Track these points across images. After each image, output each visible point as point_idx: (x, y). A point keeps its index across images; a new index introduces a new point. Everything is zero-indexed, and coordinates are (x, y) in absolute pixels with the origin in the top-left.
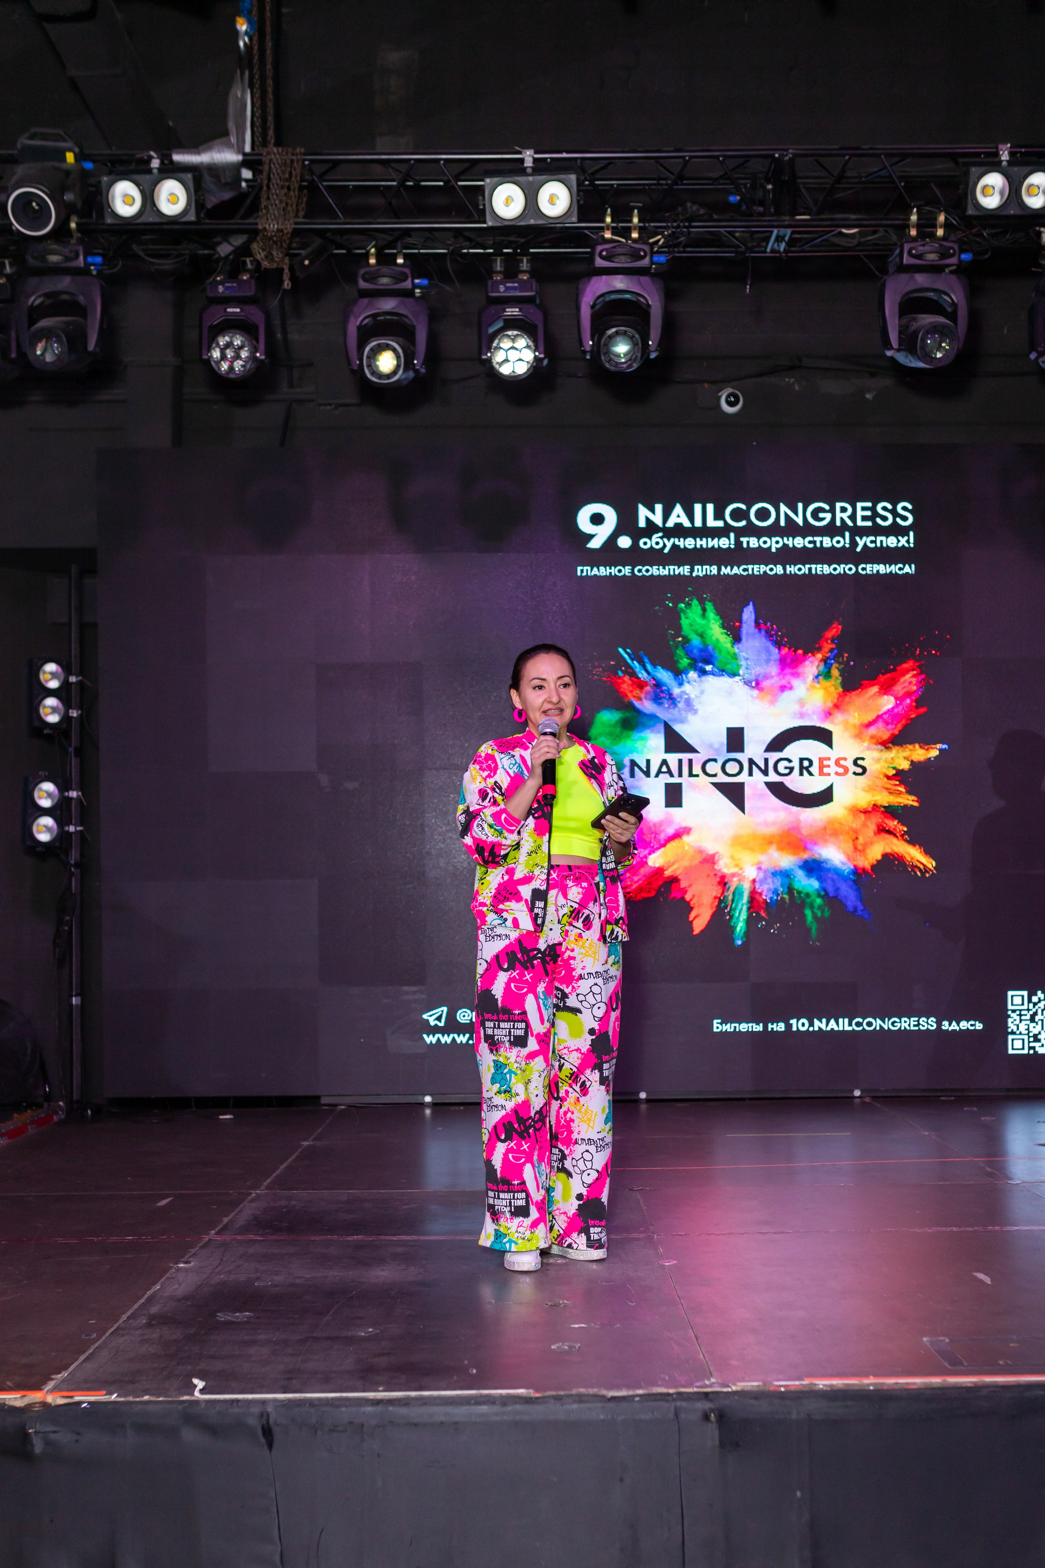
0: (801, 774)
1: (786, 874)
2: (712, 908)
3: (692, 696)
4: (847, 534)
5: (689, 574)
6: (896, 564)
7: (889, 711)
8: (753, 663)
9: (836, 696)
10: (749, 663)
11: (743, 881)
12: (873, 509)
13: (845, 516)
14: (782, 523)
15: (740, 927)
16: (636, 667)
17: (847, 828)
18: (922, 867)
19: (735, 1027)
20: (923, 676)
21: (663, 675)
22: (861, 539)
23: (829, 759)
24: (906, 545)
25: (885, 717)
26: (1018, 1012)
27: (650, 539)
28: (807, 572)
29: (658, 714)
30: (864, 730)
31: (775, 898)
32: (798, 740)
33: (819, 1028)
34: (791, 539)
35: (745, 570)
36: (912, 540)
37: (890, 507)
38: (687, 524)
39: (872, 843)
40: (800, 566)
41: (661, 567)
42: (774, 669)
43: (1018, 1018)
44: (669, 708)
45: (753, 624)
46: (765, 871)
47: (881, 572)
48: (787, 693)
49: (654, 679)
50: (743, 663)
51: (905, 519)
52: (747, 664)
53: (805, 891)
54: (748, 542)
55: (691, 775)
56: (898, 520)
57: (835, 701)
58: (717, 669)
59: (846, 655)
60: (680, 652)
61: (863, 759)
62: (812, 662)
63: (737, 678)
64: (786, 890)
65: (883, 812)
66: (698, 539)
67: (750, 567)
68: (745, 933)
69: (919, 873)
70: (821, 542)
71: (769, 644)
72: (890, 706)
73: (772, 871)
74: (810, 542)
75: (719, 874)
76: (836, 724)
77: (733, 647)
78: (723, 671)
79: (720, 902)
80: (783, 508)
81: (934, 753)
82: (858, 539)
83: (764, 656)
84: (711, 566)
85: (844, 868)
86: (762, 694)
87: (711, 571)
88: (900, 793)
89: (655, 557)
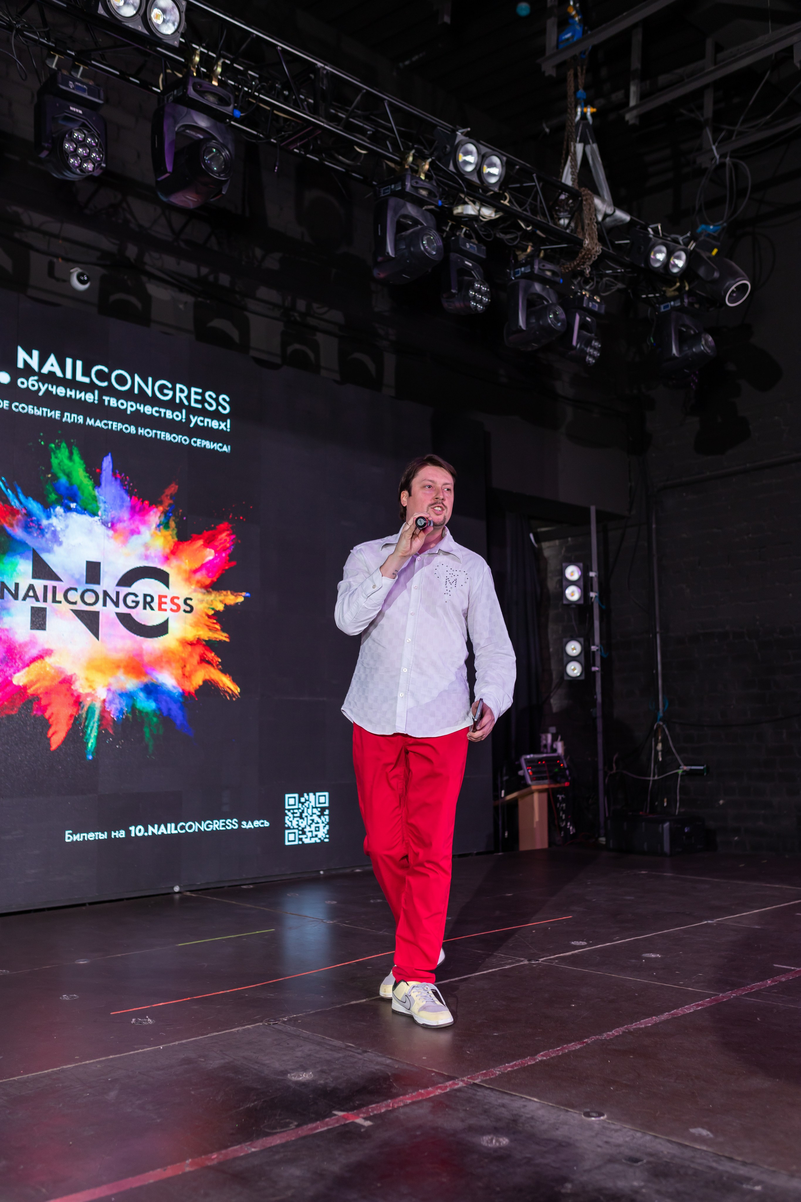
0: (145, 608)
1: (129, 696)
2: (67, 725)
3: (58, 529)
4: (184, 411)
5: (59, 419)
6: (218, 444)
7: (211, 562)
8: (110, 507)
9: (172, 544)
10: (107, 506)
11: (95, 701)
12: (202, 395)
13: (183, 396)
14: (136, 391)
15: (91, 743)
16: (9, 495)
17: (178, 657)
18: (230, 692)
19: (84, 837)
20: (233, 537)
21: (34, 506)
22: (194, 417)
23: (166, 597)
24: (225, 429)
25: (209, 565)
26: (292, 811)
27: (28, 380)
28: (154, 436)
29: (27, 542)
30: (193, 575)
31: (121, 716)
32: (144, 578)
33: (153, 832)
34: (142, 406)
35: (106, 424)
36: (229, 426)
37: (214, 396)
38: (59, 374)
39: (196, 671)
40: (148, 430)
41: (35, 408)
42: (126, 516)
43: (291, 816)
44: (37, 537)
45: (111, 473)
46: (114, 693)
47: (207, 447)
48: (135, 537)
49: (25, 508)
50: (102, 505)
51: (224, 408)
52: (105, 507)
53: (145, 711)
54: (109, 401)
55: (54, 601)
56: (220, 408)
57: (172, 548)
58: (80, 507)
59: (181, 511)
60: (49, 487)
61: (191, 599)
62: (156, 513)
63: (96, 518)
64: (130, 710)
65: (204, 646)
66: (68, 390)
67: (110, 423)
68: (95, 748)
69: (228, 698)
70: (165, 413)
71: (123, 493)
72: (211, 558)
73: (119, 692)
74: (157, 412)
75: (75, 694)
76: (172, 568)
77: (93, 490)
78: (85, 510)
79: (76, 719)
80: (137, 378)
81: (241, 599)
82: (191, 417)
83: (118, 502)
84: (78, 416)
85: (175, 691)
86: (116, 535)
87: (78, 420)
88: (217, 630)
89: (29, 397)
